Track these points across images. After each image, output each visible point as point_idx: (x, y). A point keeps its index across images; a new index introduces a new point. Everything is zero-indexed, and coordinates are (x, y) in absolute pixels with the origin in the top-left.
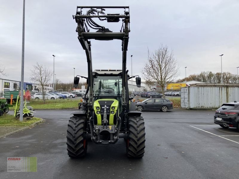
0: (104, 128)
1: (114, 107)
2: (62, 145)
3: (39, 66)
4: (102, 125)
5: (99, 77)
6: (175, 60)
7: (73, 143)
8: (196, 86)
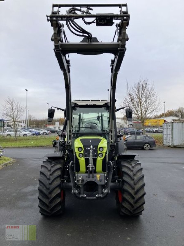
0: (89, 178)
1: (102, 148)
2: (32, 195)
3: (10, 100)
4: (86, 172)
5: (78, 109)
6: (156, 94)
7: (47, 197)
8: (180, 121)
